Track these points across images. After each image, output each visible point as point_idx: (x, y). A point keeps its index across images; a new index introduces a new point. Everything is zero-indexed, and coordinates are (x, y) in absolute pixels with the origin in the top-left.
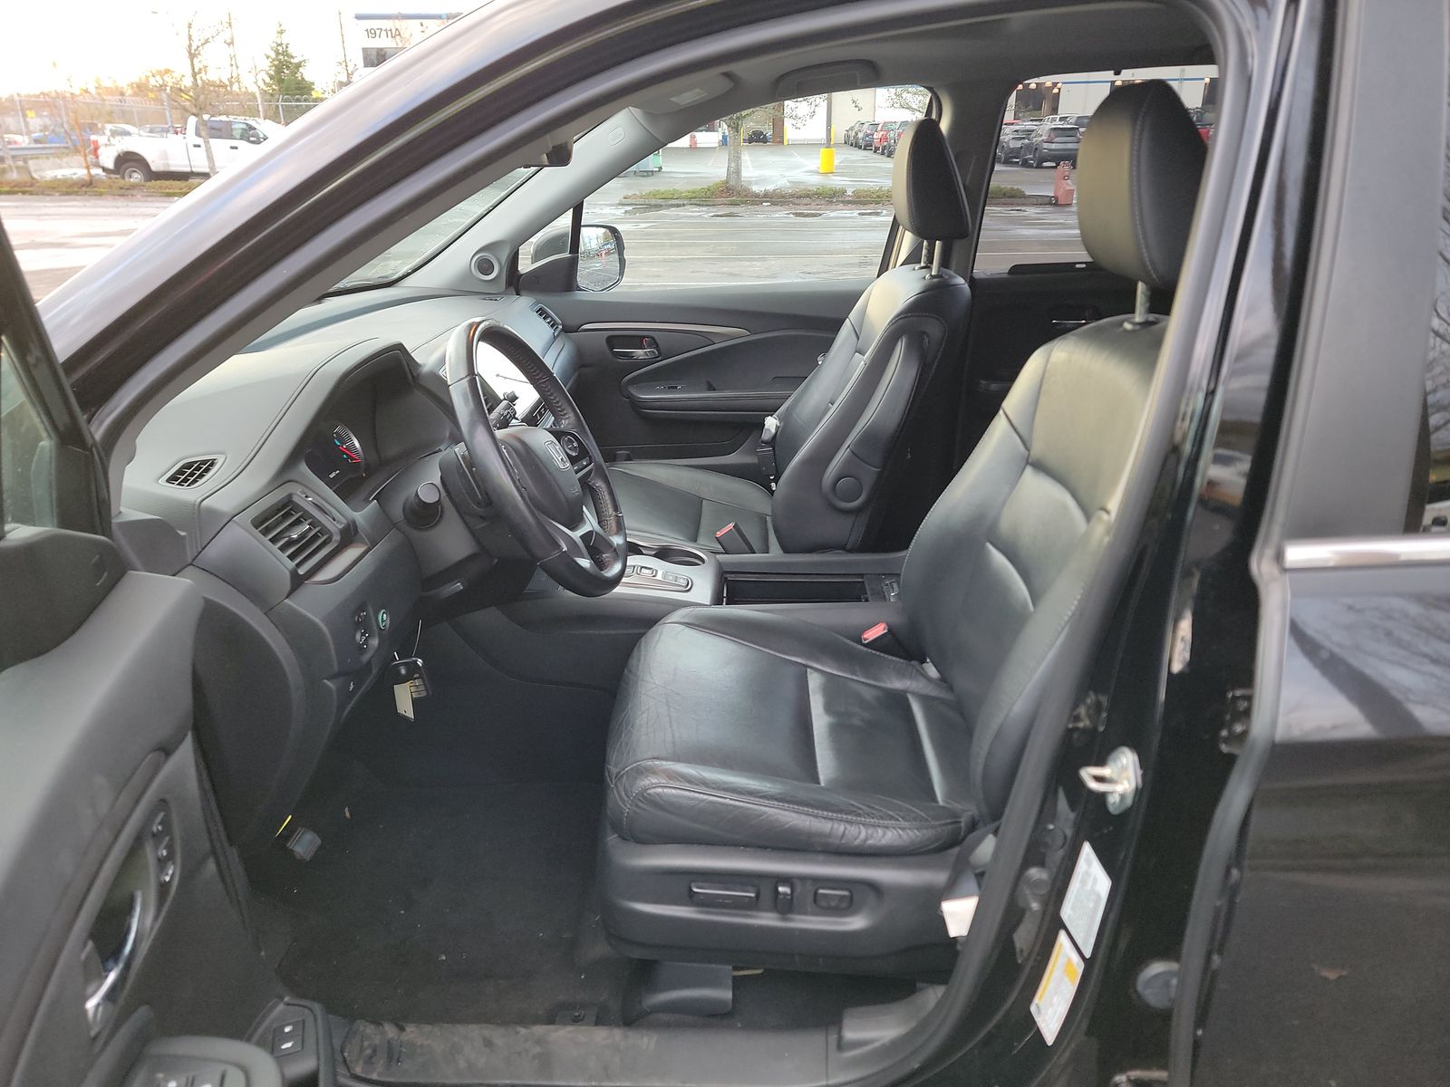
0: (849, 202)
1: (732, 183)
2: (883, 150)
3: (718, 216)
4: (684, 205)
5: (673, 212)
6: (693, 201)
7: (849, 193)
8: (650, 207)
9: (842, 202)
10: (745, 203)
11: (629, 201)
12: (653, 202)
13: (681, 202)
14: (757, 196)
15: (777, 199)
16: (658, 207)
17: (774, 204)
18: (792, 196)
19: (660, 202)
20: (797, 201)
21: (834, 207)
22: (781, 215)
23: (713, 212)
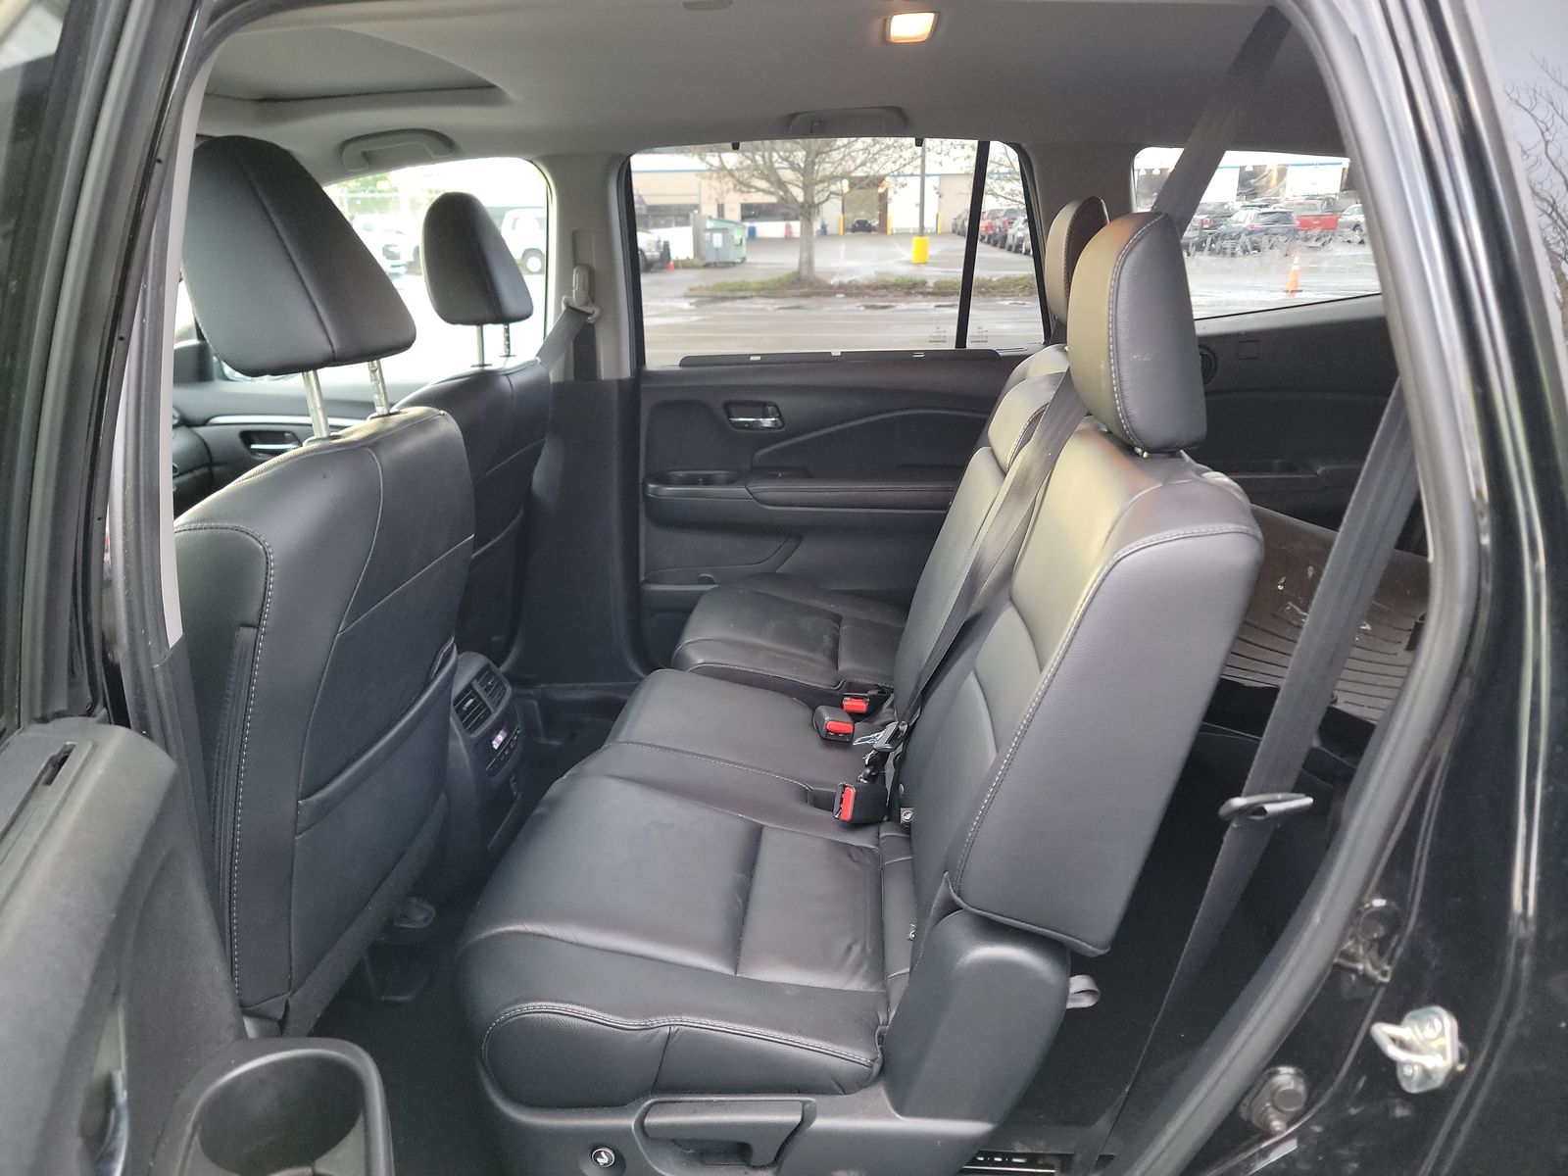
0: (930, 294)
1: (804, 273)
2: (989, 239)
3: (784, 308)
4: (752, 297)
5: (739, 304)
6: (762, 293)
7: (931, 283)
8: (716, 299)
9: (922, 294)
10: (818, 294)
11: (693, 293)
12: (719, 294)
13: (748, 294)
14: (831, 287)
15: (852, 290)
16: (724, 299)
17: (848, 295)
18: (868, 287)
19: (727, 294)
20: (874, 293)
21: (912, 298)
22: (855, 307)
23: (781, 303)
